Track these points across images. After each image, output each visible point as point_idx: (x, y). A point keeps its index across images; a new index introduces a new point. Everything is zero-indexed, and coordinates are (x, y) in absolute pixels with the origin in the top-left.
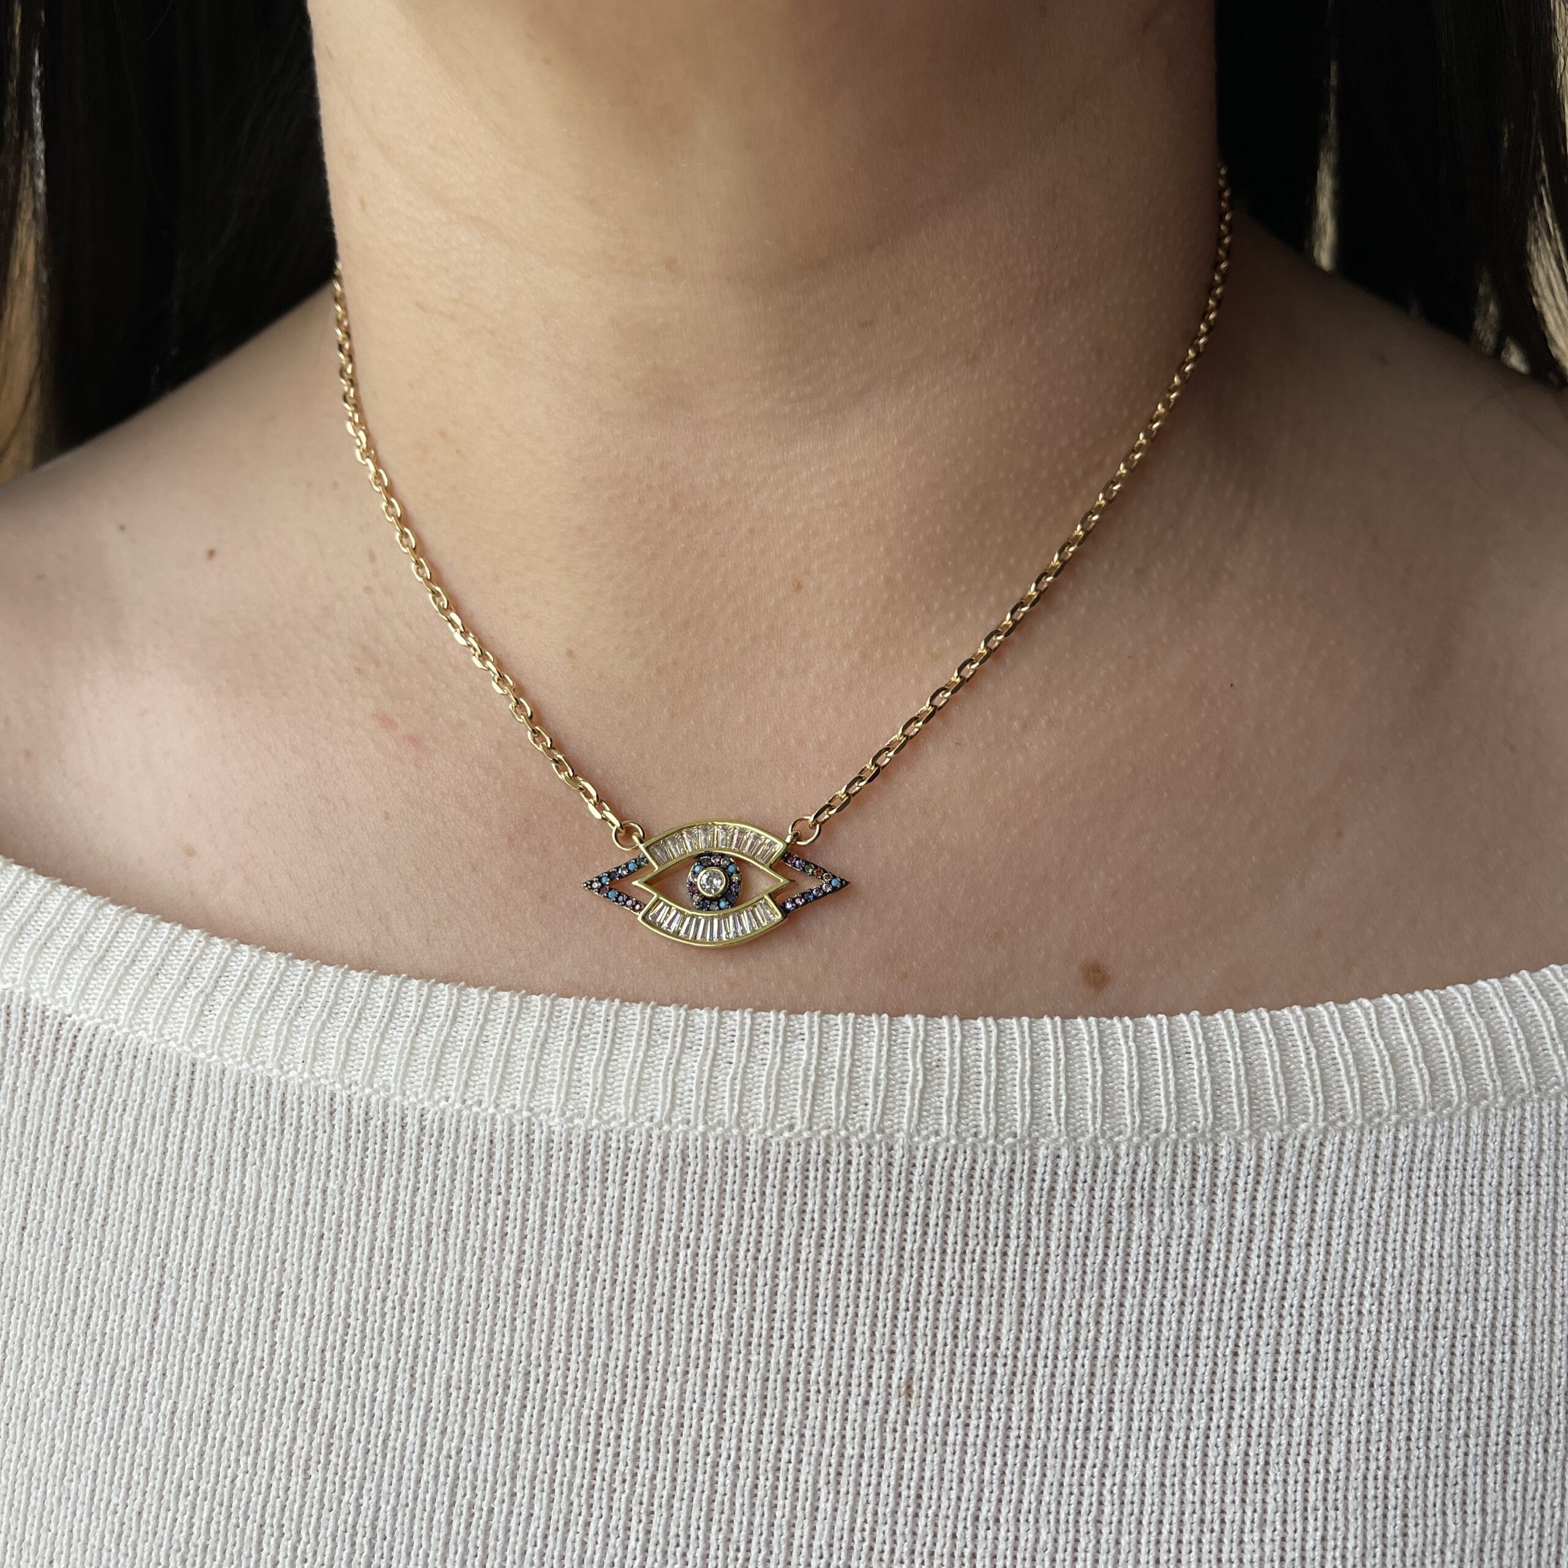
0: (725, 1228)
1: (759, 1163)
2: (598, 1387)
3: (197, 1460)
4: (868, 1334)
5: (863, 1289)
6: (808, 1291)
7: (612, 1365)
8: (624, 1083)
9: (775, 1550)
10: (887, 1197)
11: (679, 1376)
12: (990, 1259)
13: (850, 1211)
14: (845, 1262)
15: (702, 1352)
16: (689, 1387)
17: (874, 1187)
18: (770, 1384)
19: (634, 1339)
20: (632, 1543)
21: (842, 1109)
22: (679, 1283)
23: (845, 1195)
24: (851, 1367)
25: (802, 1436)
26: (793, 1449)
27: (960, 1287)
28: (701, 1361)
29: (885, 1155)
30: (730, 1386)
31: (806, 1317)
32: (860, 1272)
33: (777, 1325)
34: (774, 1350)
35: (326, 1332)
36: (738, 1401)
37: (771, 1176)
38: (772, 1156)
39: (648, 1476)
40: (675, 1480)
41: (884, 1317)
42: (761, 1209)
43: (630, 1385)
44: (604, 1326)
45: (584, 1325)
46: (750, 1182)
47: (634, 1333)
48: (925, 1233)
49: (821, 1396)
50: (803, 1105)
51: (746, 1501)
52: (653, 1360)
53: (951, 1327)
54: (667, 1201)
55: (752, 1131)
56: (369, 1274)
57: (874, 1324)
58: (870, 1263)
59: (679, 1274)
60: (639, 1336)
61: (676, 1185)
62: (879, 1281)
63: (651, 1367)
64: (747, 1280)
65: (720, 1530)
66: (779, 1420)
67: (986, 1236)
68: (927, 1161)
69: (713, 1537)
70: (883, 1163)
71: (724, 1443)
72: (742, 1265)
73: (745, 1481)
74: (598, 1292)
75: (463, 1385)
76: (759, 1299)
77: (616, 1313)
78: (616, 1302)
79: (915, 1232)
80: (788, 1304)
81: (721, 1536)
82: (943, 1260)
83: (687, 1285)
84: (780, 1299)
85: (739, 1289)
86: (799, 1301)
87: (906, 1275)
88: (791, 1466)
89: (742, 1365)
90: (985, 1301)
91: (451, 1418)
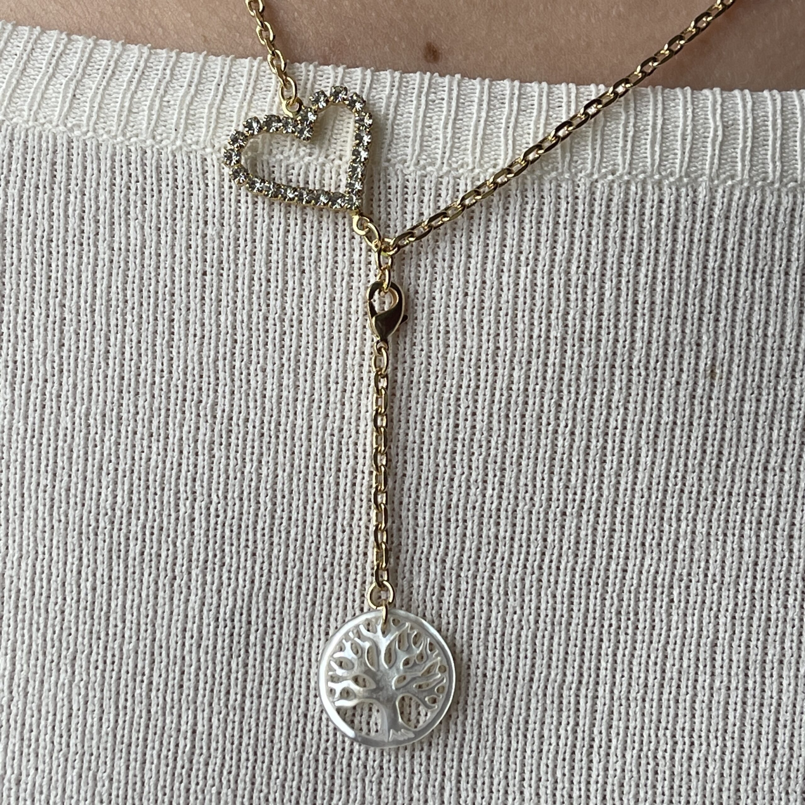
0: (559, 250)
1: (587, 200)
2: (456, 375)
3: (113, 448)
4: (679, 331)
5: (675, 297)
6: (630, 298)
7: (467, 358)
8: (470, 138)
9: (606, 493)
10: (692, 228)
11: (524, 365)
12: (775, 276)
13: (663, 238)
14: (660, 277)
15: (542, 345)
16: (532, 374)
17: (682, 220)
18: (600, 371)
19: (484, 338)
20: (489, 492)
21: (657, 157)
22: (521, 294)
23: (658, 226)
24: (665, 356)
25: (626, 409)
26: (620, 418)
27: (752, 297)
28: (542, 353)
29: (691, 194)
30: (567, 371)
31: (629, 317)
32: (671, 284)
33: (604, 324)
34: (602, 345)
35: (217, 346)
36: (573, 383)
37: (597, 211)
38: (598, 195)
39: (500, 442)
40: (521, 444)
41: (692, 317)
42: (589, 236)
43: (483, 372)
44: (459, 328)
45: (441, 328)
46: (580, 214)
47: (484, 332)
48: (723, 256)
49: (641, 378)
50: (624, 154)
51: (581, 458)
52: (501, 353)
53: (746, 326)
54: (510, 230)
55: (580, 175)
56: (250, 299)
57: (683, 325)
58: (680, 277)
59: (521, 286)
60: (489, 334)
61: (517, 218)
62: (687, 292)
63: (500, 360)
64: (579, 290)
65: (560, 480)
66: (608, 396)
67: (772, 260)
68: (725, 200)
69: (555, 485)
70: (690, 201)
71: (562, 416)
72: (574, 279)
73: (579, 443)
74: (452, 304)
75: (340, 380)
76: (589, 304)
77: (468, 317)
78: (468, 310)
79: (716, 254)
80: (614, 307)
81: (561, 484)
82: (738, 277)
83: (528, 294)
84: (606, 306)
85: (573, 297)
86: (622, 306)
87: (709, 286)
88: (618, 431)
89: (576, 355)
90: (772, 309)
91: (331, 406)
